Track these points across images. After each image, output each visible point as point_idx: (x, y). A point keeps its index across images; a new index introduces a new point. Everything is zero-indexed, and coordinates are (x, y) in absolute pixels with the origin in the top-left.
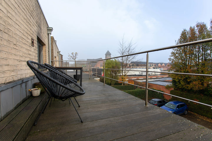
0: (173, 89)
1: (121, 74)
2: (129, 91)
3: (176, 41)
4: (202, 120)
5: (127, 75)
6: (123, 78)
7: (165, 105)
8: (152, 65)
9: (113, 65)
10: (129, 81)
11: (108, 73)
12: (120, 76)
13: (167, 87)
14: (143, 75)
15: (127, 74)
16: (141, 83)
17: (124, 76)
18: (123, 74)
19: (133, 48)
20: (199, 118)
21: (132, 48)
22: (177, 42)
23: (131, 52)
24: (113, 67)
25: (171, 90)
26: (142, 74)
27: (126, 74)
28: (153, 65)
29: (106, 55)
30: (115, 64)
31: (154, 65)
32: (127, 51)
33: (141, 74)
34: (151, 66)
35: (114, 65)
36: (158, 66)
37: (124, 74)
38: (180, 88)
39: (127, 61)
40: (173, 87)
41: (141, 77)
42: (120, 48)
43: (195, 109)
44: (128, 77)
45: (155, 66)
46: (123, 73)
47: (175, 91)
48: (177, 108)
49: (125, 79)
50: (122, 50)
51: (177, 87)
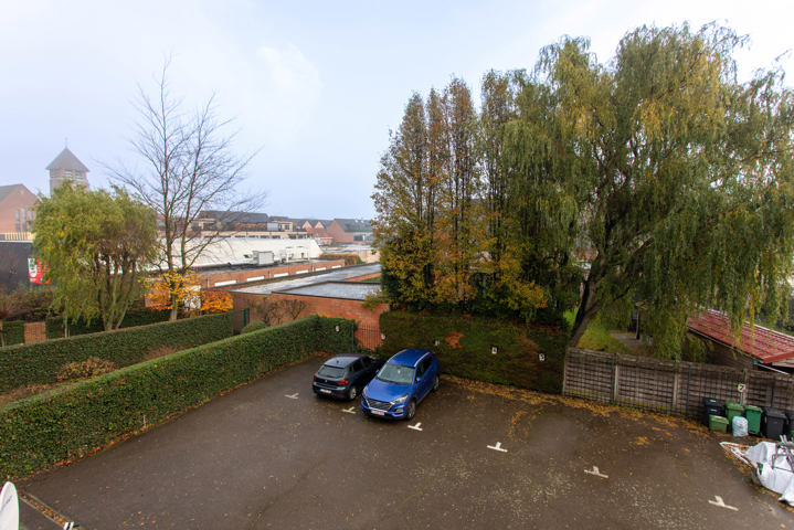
0: (387, 308)
1: (165, 266)
2: (215, 344)
3: (391, 132)
4: (478, 394)
5: (193, 269)
6: (173, 285)
7: (379, 375)
8: (283, 227)
9: (110, 218)
10: (207, 293)
11: (77, 265)
12: (154, 274)
13: (369, 305)
14: (261, 263)
15: (195, 265)
16: (265, 299)
17: (182, 272)
18: (170, 264)
19: (220, 143)
20: (469, 392)
21: (215, 137)
22: (394, 135)
23: (211, 158)
24: (110, 231)
25: (382, 312)
26: (256, 258)
27: (188, 262)
28: (287, 228)
29: (54, 170)
30: (120, 212)
31: (291, 226)
32: (192, 150)
33: (254, 262)
34: (280, 230)
35: (118, 218)
36: (304, 230)
37: (177, 263)
38: (408, 303)
39: (194, 200)
40: (387, 302)
41: (255, 271)
42: (148, 127)
43: (452, 365)
44: (199, 275)
45: (295, 229)
46: (170, 257)
47: (394, 314)
48: (417, 375)
49: (187, 289)
50: (159, 141)
51: (401, 298)
